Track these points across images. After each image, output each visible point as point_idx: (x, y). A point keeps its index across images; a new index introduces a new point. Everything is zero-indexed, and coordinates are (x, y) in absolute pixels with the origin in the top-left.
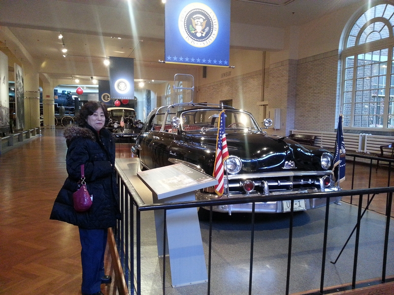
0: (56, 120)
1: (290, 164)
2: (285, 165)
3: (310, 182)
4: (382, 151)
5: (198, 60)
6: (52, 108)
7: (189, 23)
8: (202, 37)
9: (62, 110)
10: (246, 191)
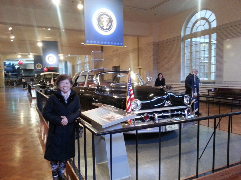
0: (5, 82)
1: (168, 103)
2: (166, 103)
3: (179, 112)
4: (209, 93)
5: (105, 43)
6: (2, 74)
7: (99, 20)
8: (107, 29)
9: (9, 75)
10: (144, 120)
